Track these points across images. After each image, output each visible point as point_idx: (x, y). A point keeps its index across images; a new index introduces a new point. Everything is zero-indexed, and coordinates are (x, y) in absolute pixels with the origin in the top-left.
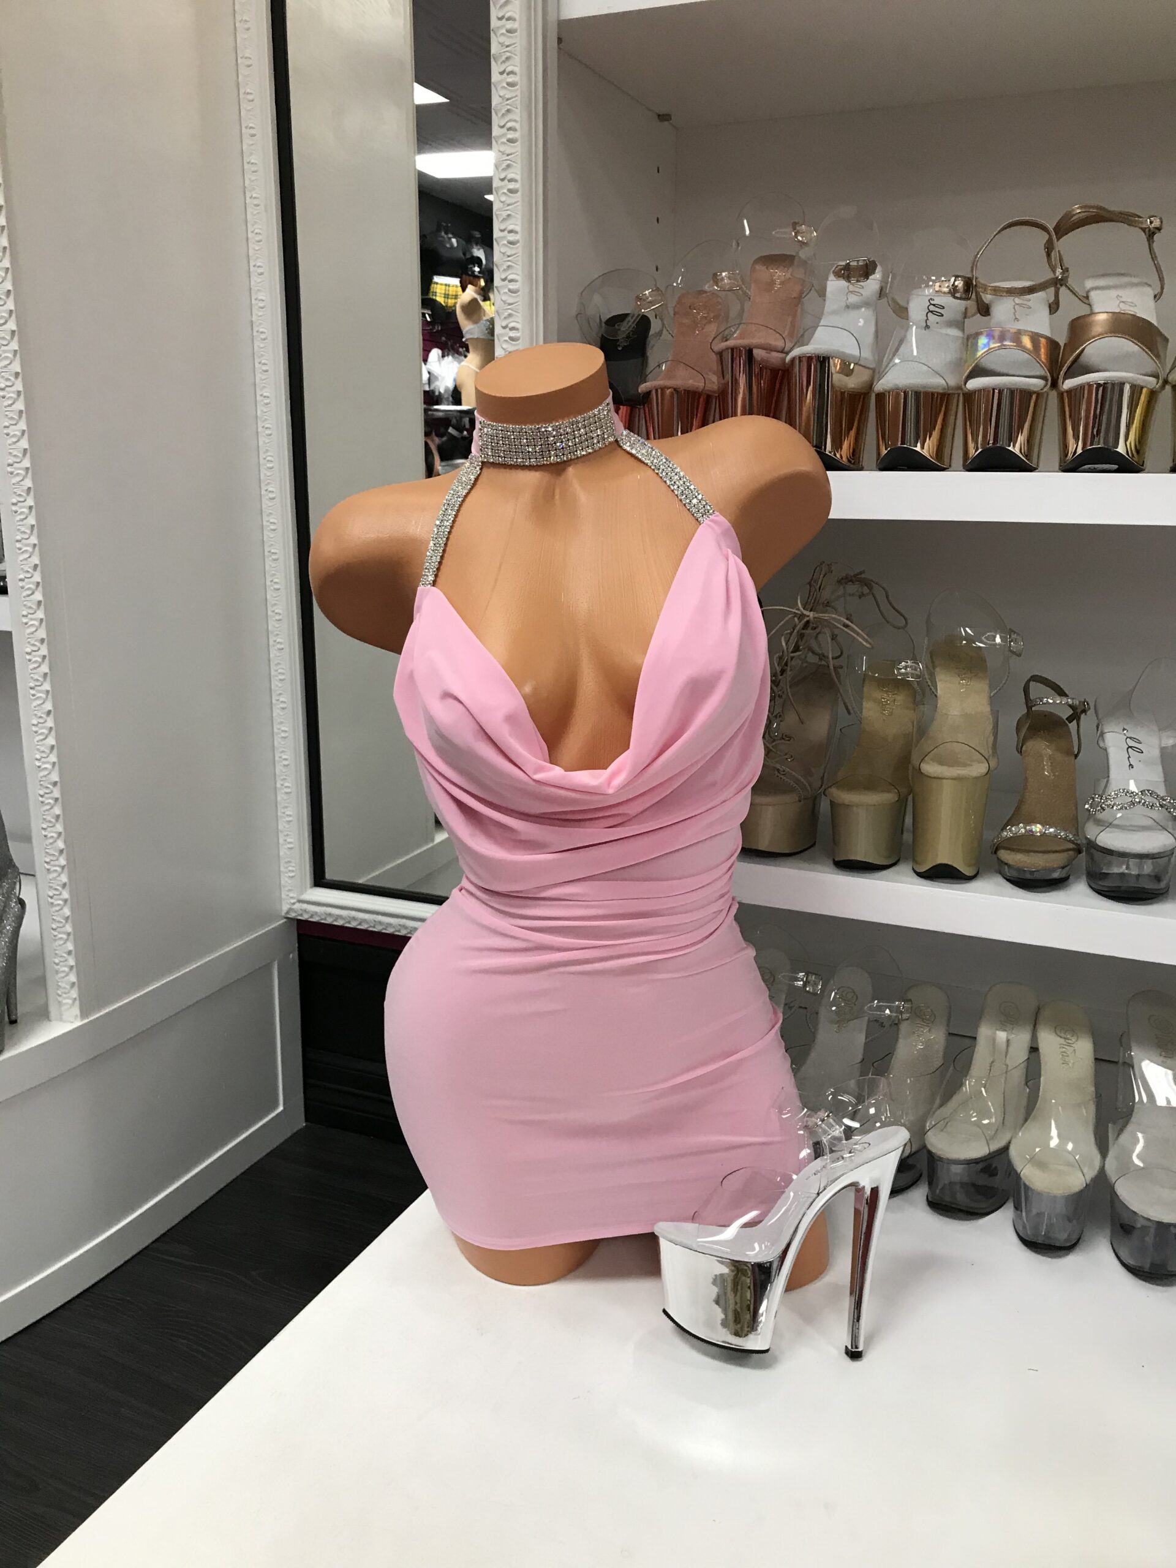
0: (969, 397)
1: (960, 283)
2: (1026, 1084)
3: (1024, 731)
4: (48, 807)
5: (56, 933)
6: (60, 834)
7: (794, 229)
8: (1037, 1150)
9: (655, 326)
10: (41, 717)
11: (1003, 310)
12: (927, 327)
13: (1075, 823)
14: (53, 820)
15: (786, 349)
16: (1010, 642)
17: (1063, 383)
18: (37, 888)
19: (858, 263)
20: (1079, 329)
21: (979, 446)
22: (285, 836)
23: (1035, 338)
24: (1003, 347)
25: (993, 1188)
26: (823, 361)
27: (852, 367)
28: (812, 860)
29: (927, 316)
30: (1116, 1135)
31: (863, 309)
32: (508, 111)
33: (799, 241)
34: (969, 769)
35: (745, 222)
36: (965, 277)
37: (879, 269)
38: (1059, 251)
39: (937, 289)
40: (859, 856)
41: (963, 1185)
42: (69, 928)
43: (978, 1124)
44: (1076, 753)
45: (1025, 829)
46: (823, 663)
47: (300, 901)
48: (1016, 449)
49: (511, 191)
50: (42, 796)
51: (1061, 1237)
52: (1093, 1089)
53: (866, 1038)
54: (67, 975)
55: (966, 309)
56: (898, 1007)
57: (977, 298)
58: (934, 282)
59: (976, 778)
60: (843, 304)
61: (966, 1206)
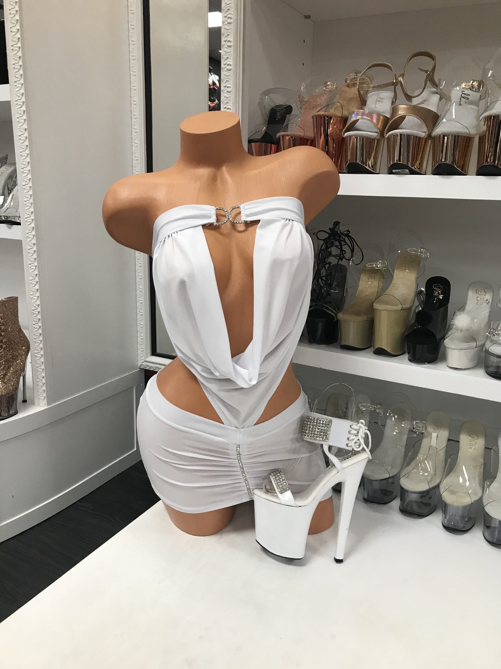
4: (35, 315)
5: (37, 369)
6: (40, 327)
10: (33, 277)
14: (37, 321)
22: (140, 333)
41: (416, 502)
42: (43, 367)
47: (146, 361)
49: (229, 46)
50: (33, 310)
51: (461, 526)
54: (42, 387)
61: (418, 512)
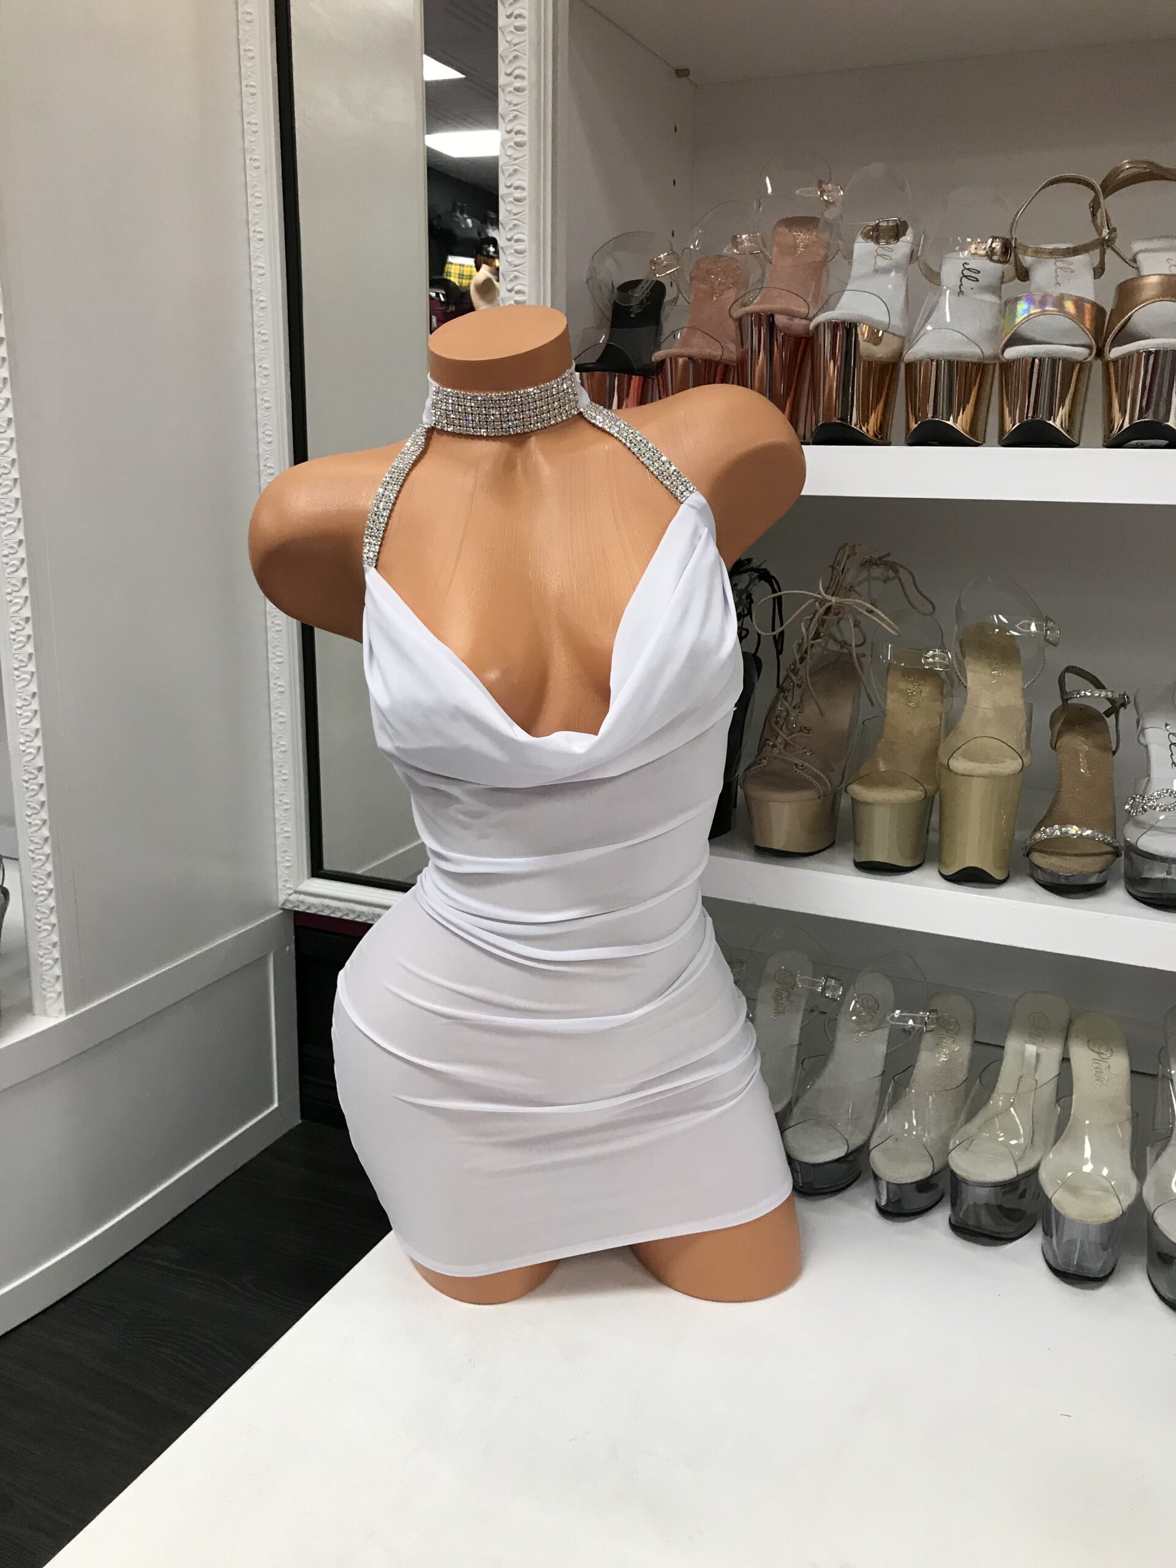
0: (1007, 366)
1: (997, 245)
2: (1058, 1101)
3: (1058, 726)
4: (32, 793)
5: (39, 924)
6: (45, 822)
7: (820, 187)
8: (1069, 1174)
9: (670, 294)
10: (25, 700)
11: (1044, 274)
12: (961, 292)
13: (1112, 823)
14: (38, 807)
15: (810, 315)
16: (1046, 630)
17: (1109, 351)
18: (21, 877)
19: (888, 223)
20: (1127, 293)
21: (1017, 420)
22: (282, 824)
23: (1079, 302)
24: (1044, 313)
25: (1020, 1210)
26: (849, 329)
27: (880, 334)
28: (831, 861)
29: (961, 281)
30: (1154, 1157)
31: (893, 274)
32: (516, 57)
33: (824, 201)
34: (1002, 765)
35: (767, 179)
36: (1003, 239)
37: (910, 230)
38: (1106, 210)
39: (973, 251)
40: (880, 857)
41: (989, 1208)
42: (53, 919)
43: (1005, 1144)
44: (1114, 749)
45: (1060, 830)
46: (845, 651)
47: (296, 892)
48: (1057, 423)
49: (518, 144)
50: (26, 782)
51: (1095, 1267)
52: (1129, 1108)
53: (887, 1050)
54: (52, 968)
55: (1003, 273)
56: (923, 1018)
57: (1016, 263)
58: (971, 243)
59: (1009, 776)
60: (872, 269)
61: (991, 1231)
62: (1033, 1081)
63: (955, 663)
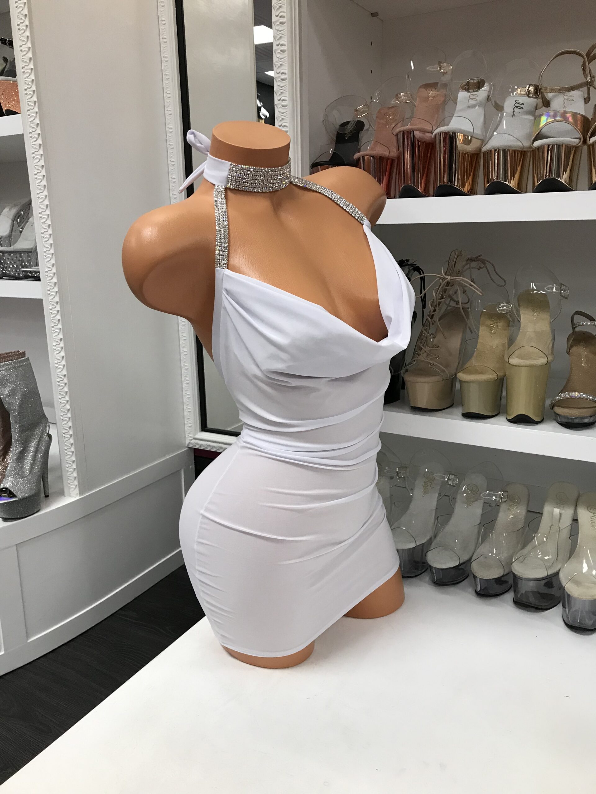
0: (535, 151)
1: (532, 89)
2: (570, 537)
3: (571, 341)
4: (61, 388)
6: (68, 401)
7: (439, 65)
8: (575, 574)
10: (57, 342)
11: (557, 102)
12: (514, 115)
15: (433, 131)
16: (561, 291)
17: (590, 139)
18: (57, 428)
19: (474, 81)
21: (541, 179)
23: (574, 115)
24: (555, 121)
25: (551, 595)
26: (451, 136)
27: (470, 138)
28: (450, 413)
29: (514, 109)
31: (477, 108)
32: (280, 7)
33: (442, 72)
34: (538, 361)
35: (412, 62)
36: (535, 85)
37: (486, 84)
38: (589, 68)
39: (519, 92)
40: (474, 410)
41: (533, 593)
42: (73, 449)
43: (542, 559)
45: (569, 394)
47: (194, 439)
48: (564, 179)
49: (282, 51)
50: (59, 382)
51: (589, 624)
53: (482, 512)
55: (537, 104)
56: (500, 495)
57: (542, 97)
58: (517, 89)
59: (540, 366)
60: (467, 106)
61: (535, 605)
62: (558, 528)
63: (514, 309)
